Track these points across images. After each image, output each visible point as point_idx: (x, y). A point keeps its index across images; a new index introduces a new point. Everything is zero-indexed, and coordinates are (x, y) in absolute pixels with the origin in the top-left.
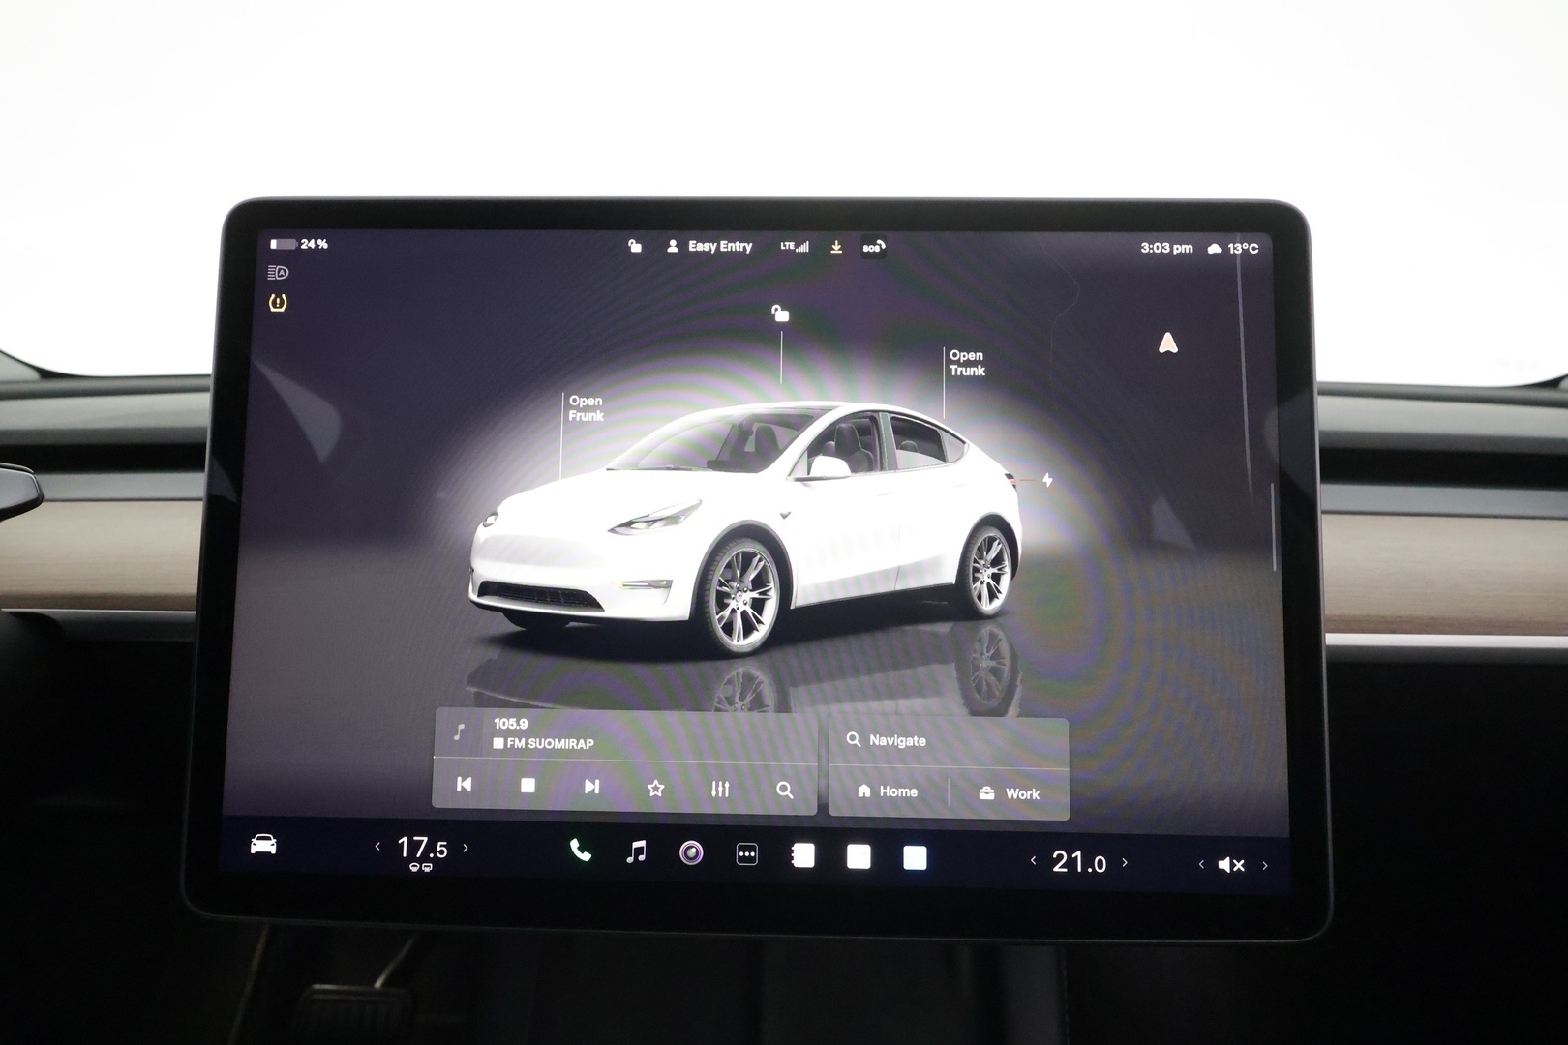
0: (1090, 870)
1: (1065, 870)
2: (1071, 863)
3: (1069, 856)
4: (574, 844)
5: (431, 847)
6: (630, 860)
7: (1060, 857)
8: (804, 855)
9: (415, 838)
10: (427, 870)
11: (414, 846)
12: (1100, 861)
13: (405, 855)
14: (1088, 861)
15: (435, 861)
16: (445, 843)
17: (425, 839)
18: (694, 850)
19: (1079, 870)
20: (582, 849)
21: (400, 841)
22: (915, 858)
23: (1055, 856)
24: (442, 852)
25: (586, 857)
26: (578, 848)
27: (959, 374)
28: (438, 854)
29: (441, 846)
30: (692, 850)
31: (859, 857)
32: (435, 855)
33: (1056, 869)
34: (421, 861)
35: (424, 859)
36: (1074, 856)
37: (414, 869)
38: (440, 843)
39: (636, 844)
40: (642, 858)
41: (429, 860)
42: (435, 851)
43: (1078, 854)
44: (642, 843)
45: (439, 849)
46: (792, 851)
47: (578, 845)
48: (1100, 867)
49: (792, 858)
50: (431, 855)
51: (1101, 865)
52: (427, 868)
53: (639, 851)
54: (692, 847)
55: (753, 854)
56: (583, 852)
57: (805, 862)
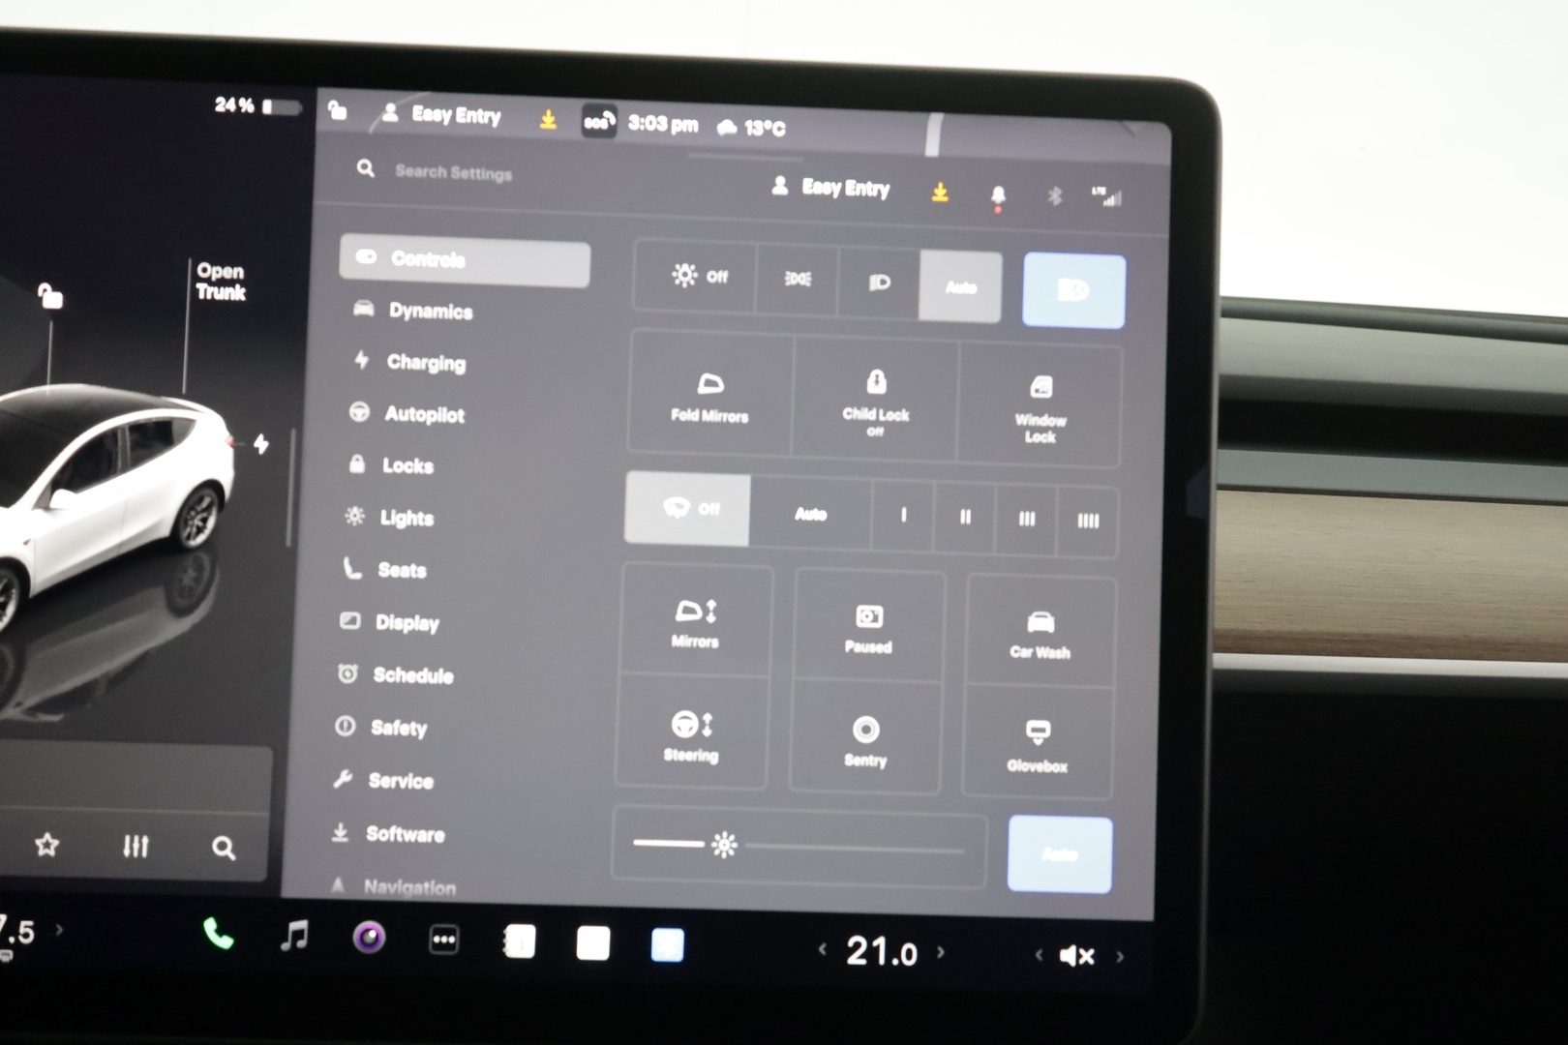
0: (895, 962)
1: (864, 962)
2: (871, 953)
3: (869, 944)
4: (210, 925)
5: (12, 927)
6: (286, 946)
7: (857, 945)
8: (520, 941)
10: (5, 959)
12: (909, 951)
14: (893, 951)
15: (17, 946)
16: (31, 923)
18: (372, 934)
19: (882, 962)
20: (220, 932)
22: (668, 945)
25: (225, 942)
26: (215, 930)
27: (209, 296)
28: (21, 939)
29: (26, 927)
30: (372, 931)
32: (17, 940)
33: (852, 960)
36: (875, 943)
38: (24, 923)
39: (295, 926)
40: (302, 944)
41: (9, 947)
42: (16, 934)
43: (881, 941)
44: (302, 925)
45: (22, 930)
46: (504, 936)
47: (214, 926)
48: (909, 958)
49: (504, 945)
50: (12, 940)
51: (909, 955)
52: (6, 956)
53: (298, 934)
54: (368, 930)
55: (452, 940)
56: (221, 937)
57: (522, 949)
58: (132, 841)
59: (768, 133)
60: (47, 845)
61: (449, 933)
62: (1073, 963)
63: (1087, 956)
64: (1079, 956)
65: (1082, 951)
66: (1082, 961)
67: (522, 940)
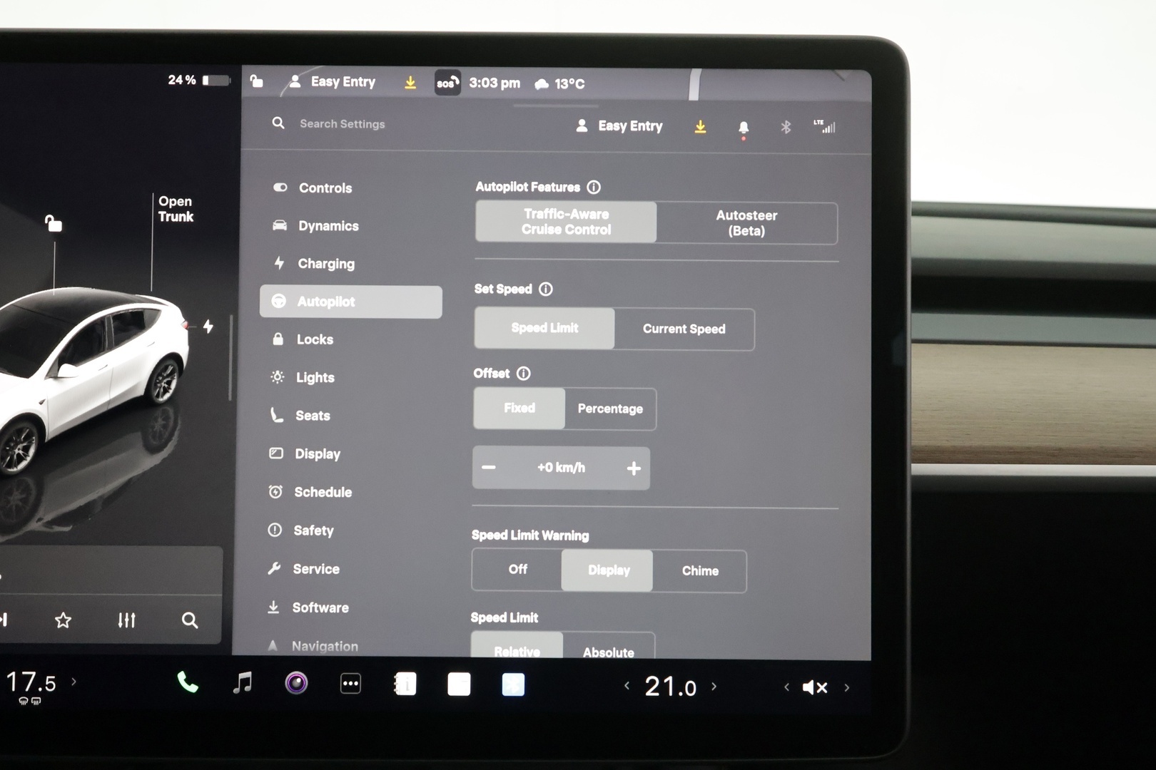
0: (681, 694)
1: (658, 694)
2: (663, 688)
3: (662, 681)
4: (182, 676)
5: (39, 681)
6: (236, 691)
7: (653, 682)
8: (406, 684)
9: (24, 673)
10: (36, 703)
11: (22, 681)
12: (691, 687)
13: (13, 689)
14: (679, 686)
15: (41, 694)
16: (54, 677)
17: (34, 674)
18: (299, 680)
19: (671, 694)
20: (189, 681)
21: (9, 676)
22: (513, 685)
23: (647, 681)
24: (50, 686)
25: (193, 688)
26: (185, 680)
27: (167, 220)
28: (47, 689)
29: (50, 680)
30: (298, 679)
31: (459, 684)
32: (44, 689)
33: (649, 693)
34: (30, 694)
35: (33, 692)
36: (666, 681)
37: (24, 703)
38: (48, 677)
39: (242, 676)
40: (248, 688)
41: (38, 694)
42: (44, 686)
43: (670, 679)
44: (248, 674)
45: (47, 683)
46: (395, 680)
47: (185, 677)
48: (691, 691)
49: (395, 687)
50: (40, 689)
51: (691, 689)
52: (37, 701)
53: (245, 682)
54: (298, 677)
55: (356, 683)
56: (189, 684)
57: (407, 689)
58: (124, 617)
59: (572, 87)
60: (63, 621)
61: (354, 679)
62: (812, 692)
63: (822, 688)
64: (816, 688)
65: (818, 684)
66: (818, 691)
67: (407, 682)
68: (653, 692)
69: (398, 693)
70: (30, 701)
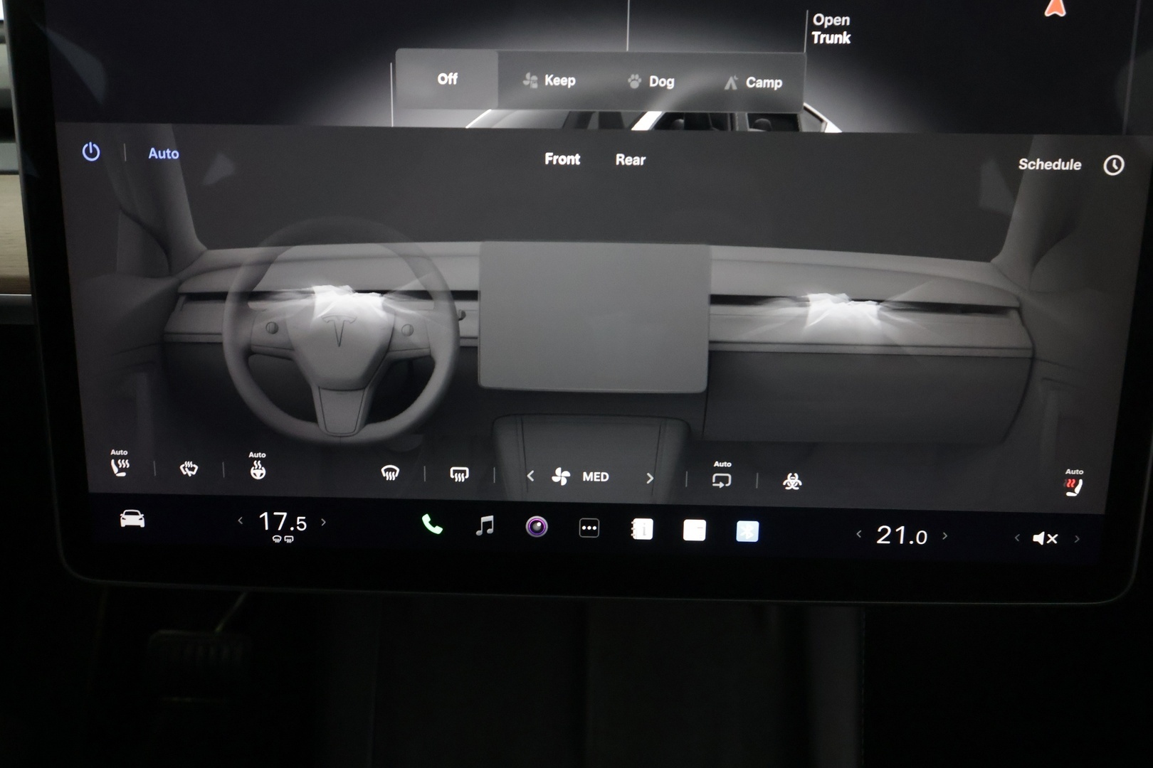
0: (911, 542)
1: (889, 542)
2: (895, 536)
3: (893, 530)
4: (426, 519)
5: (291, 521)
6: (479, 533)
7: (885, 531)
8: (643, 529)
9: (275, 513)
10: (289, 541)
11: (274, 521)
12: (922, 536)
13: (267, 528)
14: (910, 535)
15: (296, 533)
16: (304, 518)
17: (285, 514)
18: (539, 524)
19: (902, 542)
20: (433, 523)
21: (261, 516)
22: (748, 531)
23: (880, 530)
24: (302, 526)
25: (438, 530)
26: (430, 522)
27: (822, 42)
28: (298, 528)
29: (300, 520)
30: (538, 523)
31: (695, 530)
32: (295, 529)
33: (880, 542)
34: (282, 533)
35: (285, 531)
36: (897, 530)
37: (278, 541)
38: (299, 518)
39: (484, 519)
40: (490, 531)
41: (290, 533)
42: (295, 525)
43: (902, 528)
44: (490, 518)
45: (298, 523)
46: (632, 526)
47: (429, 519)
48: (922, 539)
50: (292, 529)
51: (922, 537)
52: (289, 540)
53: (488, 525)
54: (538, 521)
55: (595, 528)
56: (434, 526)
57: (644, 534)
61: (592, 524)
62: (1042, 543)
63: (1052, 539)
64: (1046, 538)
65: (1049, 535)
66: (1048, 542)
67: (644, 528)
68: (883, 540)
69: (635, 538)
70: (283, 539)
